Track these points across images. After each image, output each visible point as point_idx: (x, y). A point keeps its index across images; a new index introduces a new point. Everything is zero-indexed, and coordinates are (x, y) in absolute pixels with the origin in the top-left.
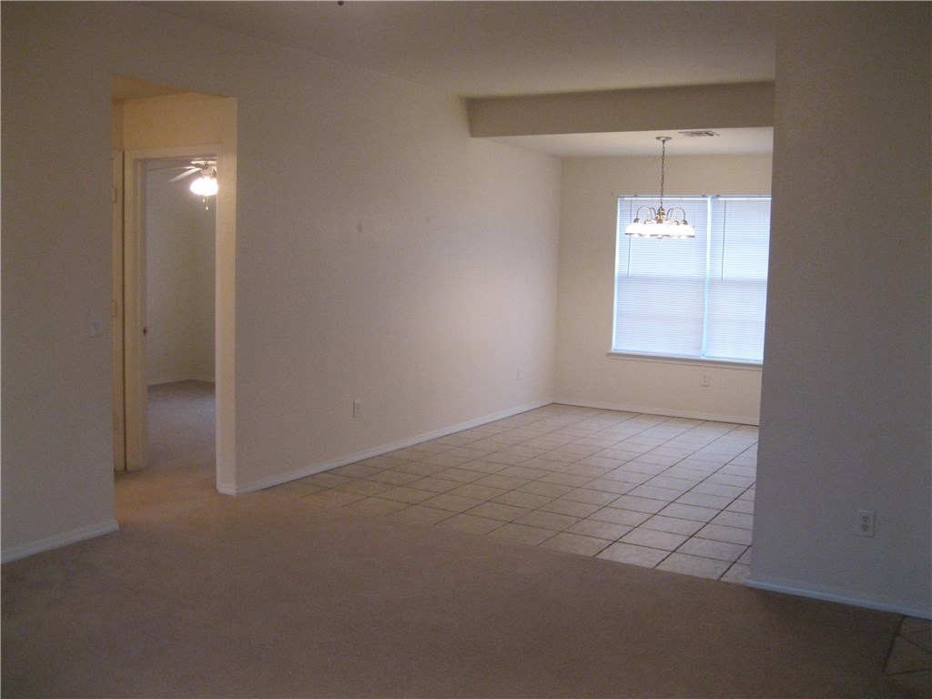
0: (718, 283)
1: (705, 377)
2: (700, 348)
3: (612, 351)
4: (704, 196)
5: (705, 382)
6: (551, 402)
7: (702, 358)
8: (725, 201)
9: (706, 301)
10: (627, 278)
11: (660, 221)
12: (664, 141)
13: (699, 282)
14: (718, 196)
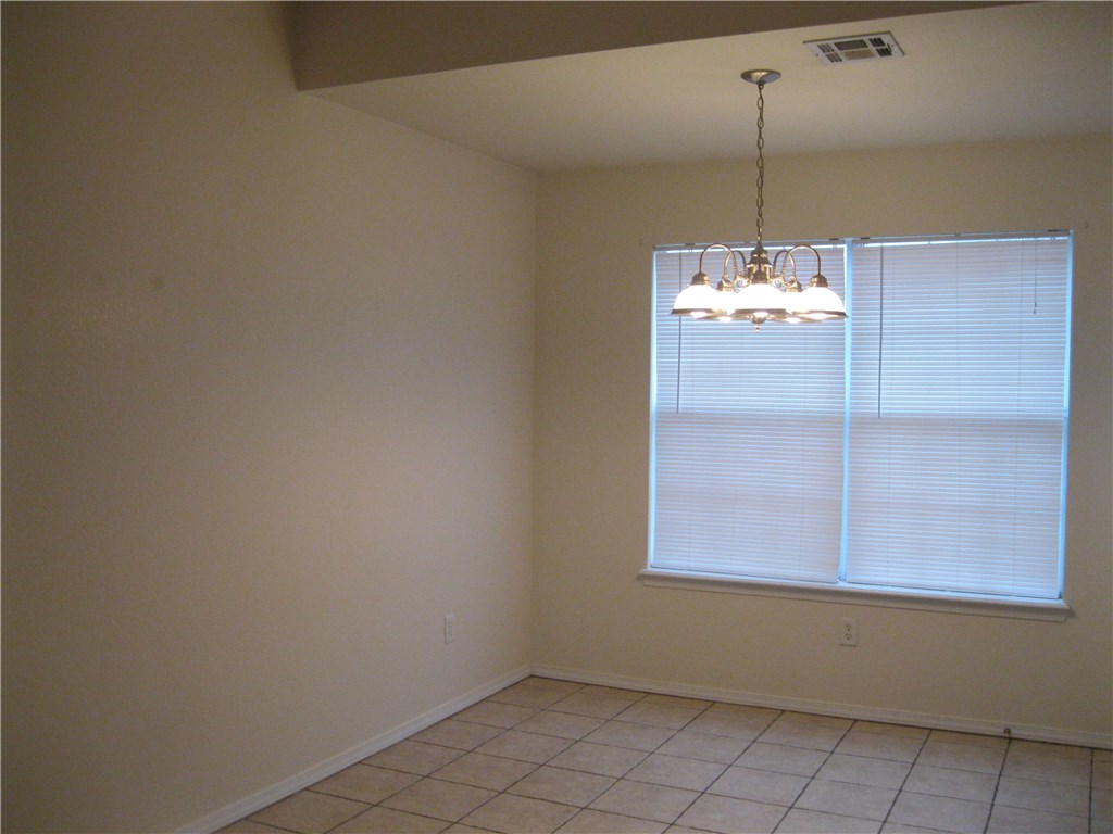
0: (869, 425)
1: (848, 627)
2: (836, 565)
3: (649, 570)
4: (834, 240)
5: (848, 637)
6: (527, 673)
7: (842, 585)
8: (882, 248)
9: (846, 464)
10: (674, 417)
11: (759, 277)
12: (761, 83)
13: (830, 424)
14: (866, 239)
